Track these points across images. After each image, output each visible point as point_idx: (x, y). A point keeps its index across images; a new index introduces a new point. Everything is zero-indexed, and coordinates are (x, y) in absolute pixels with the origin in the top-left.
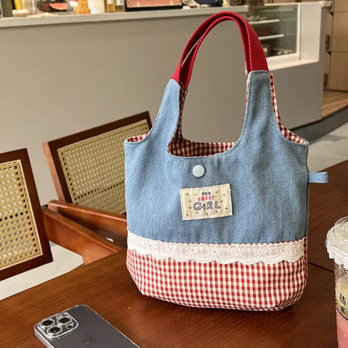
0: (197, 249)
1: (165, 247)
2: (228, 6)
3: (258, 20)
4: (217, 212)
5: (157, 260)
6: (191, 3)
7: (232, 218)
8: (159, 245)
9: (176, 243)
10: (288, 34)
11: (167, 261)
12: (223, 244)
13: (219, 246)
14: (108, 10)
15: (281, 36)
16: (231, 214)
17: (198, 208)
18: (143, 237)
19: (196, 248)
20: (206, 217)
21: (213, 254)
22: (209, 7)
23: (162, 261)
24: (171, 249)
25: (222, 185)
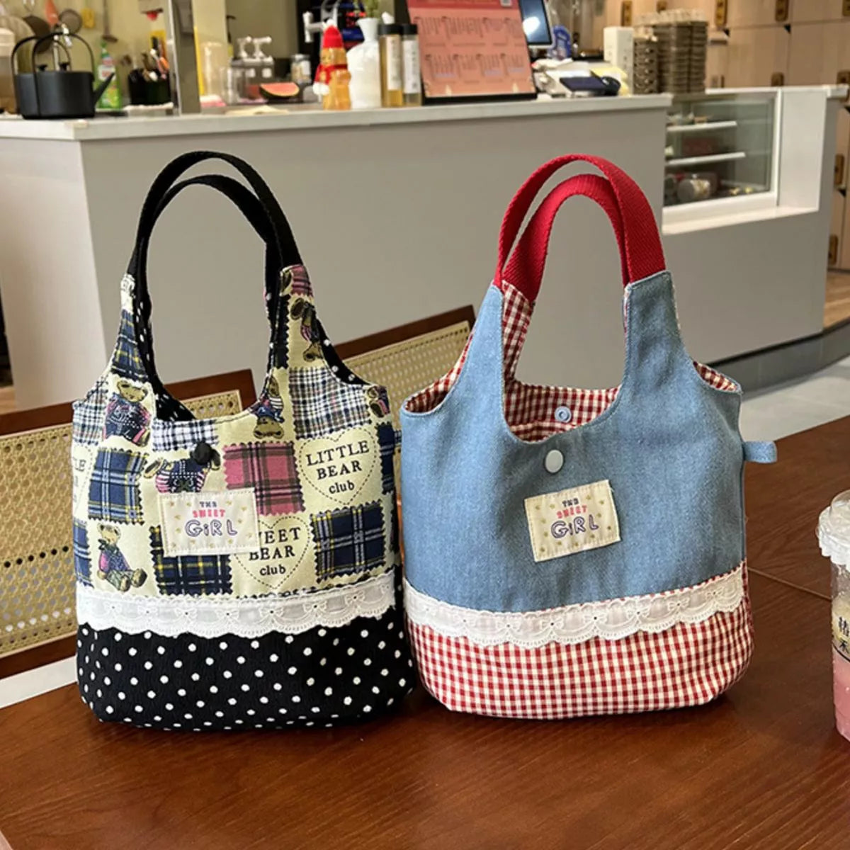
0: (560, 620)
1: (496, 622)
2: (630, 96)
3: (692, 123)
4: (593, 536)
5: (481, 648)
6: (554, 86)
7: (620, 546)
8: (483, 620)
9: (520, 613)
10: (755, 152)
11: (501, 649)
12: (608, 601)
13: (603, 604)
14: (388, 102)
15: (740, 155)
16: (618, 539)
17: (559, 533)
18: (448, 603)
19: (559, 617)
20: (576, 550)
21: (592, 623)
22: (590, 96)
23: (491, 649)
24: (508, 626)
25: (595, 484)
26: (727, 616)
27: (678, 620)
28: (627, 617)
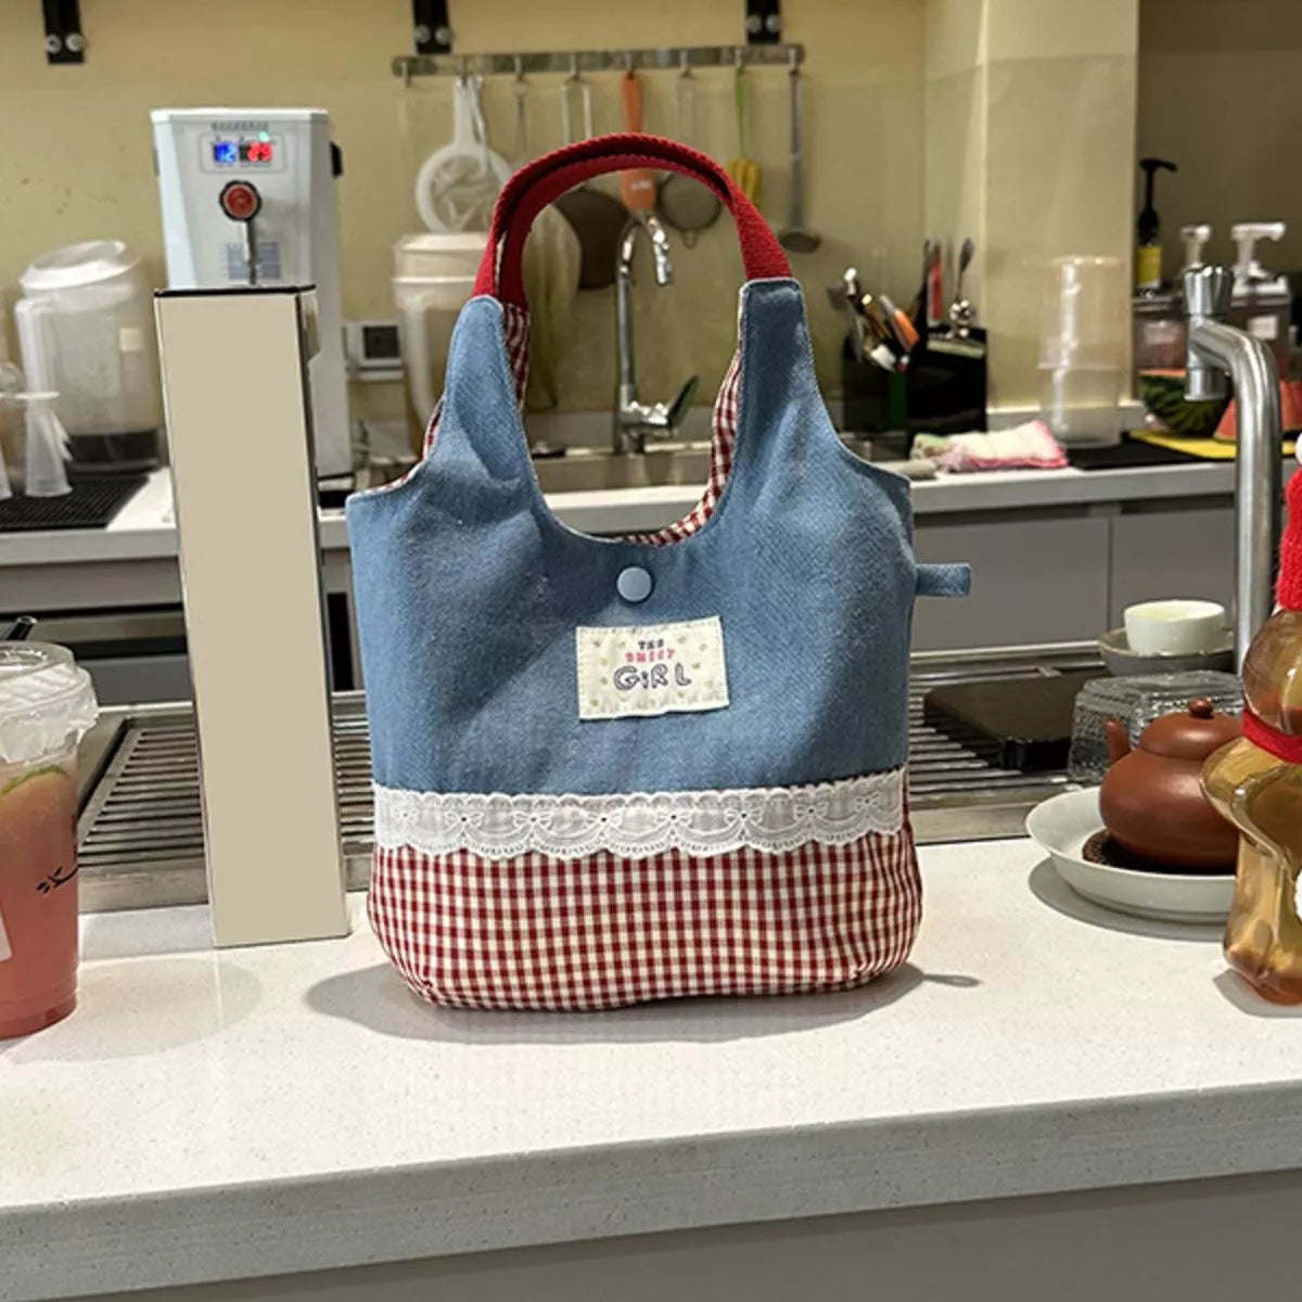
0: (617, 815)
1: (515, 814)
4: (680, 694)
7: (728, 713)
8: (493, 813)
11: (520, 864)
13: (687, 796)
16: (726, 702)
17: (627, 684)
18: (438, 792)
19: (616, 810)
21: (669, 824)
26: (885, 842)
27: (809, 837)
28: (726, 821)
